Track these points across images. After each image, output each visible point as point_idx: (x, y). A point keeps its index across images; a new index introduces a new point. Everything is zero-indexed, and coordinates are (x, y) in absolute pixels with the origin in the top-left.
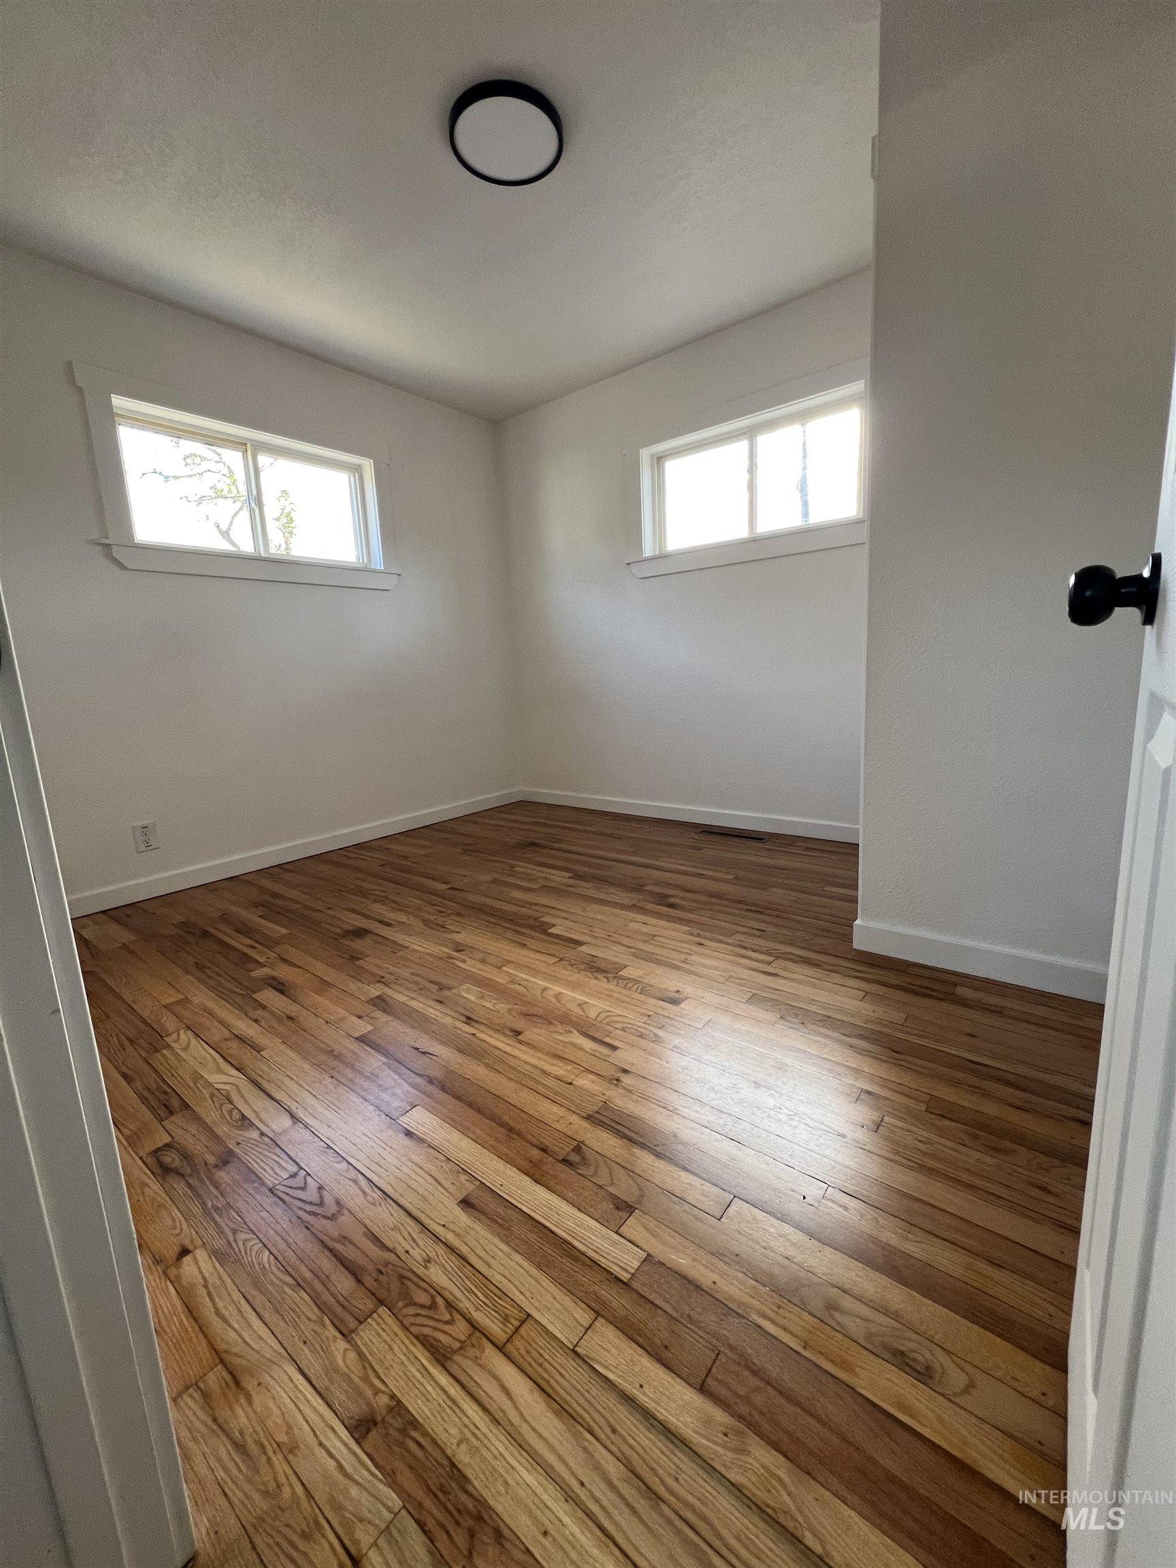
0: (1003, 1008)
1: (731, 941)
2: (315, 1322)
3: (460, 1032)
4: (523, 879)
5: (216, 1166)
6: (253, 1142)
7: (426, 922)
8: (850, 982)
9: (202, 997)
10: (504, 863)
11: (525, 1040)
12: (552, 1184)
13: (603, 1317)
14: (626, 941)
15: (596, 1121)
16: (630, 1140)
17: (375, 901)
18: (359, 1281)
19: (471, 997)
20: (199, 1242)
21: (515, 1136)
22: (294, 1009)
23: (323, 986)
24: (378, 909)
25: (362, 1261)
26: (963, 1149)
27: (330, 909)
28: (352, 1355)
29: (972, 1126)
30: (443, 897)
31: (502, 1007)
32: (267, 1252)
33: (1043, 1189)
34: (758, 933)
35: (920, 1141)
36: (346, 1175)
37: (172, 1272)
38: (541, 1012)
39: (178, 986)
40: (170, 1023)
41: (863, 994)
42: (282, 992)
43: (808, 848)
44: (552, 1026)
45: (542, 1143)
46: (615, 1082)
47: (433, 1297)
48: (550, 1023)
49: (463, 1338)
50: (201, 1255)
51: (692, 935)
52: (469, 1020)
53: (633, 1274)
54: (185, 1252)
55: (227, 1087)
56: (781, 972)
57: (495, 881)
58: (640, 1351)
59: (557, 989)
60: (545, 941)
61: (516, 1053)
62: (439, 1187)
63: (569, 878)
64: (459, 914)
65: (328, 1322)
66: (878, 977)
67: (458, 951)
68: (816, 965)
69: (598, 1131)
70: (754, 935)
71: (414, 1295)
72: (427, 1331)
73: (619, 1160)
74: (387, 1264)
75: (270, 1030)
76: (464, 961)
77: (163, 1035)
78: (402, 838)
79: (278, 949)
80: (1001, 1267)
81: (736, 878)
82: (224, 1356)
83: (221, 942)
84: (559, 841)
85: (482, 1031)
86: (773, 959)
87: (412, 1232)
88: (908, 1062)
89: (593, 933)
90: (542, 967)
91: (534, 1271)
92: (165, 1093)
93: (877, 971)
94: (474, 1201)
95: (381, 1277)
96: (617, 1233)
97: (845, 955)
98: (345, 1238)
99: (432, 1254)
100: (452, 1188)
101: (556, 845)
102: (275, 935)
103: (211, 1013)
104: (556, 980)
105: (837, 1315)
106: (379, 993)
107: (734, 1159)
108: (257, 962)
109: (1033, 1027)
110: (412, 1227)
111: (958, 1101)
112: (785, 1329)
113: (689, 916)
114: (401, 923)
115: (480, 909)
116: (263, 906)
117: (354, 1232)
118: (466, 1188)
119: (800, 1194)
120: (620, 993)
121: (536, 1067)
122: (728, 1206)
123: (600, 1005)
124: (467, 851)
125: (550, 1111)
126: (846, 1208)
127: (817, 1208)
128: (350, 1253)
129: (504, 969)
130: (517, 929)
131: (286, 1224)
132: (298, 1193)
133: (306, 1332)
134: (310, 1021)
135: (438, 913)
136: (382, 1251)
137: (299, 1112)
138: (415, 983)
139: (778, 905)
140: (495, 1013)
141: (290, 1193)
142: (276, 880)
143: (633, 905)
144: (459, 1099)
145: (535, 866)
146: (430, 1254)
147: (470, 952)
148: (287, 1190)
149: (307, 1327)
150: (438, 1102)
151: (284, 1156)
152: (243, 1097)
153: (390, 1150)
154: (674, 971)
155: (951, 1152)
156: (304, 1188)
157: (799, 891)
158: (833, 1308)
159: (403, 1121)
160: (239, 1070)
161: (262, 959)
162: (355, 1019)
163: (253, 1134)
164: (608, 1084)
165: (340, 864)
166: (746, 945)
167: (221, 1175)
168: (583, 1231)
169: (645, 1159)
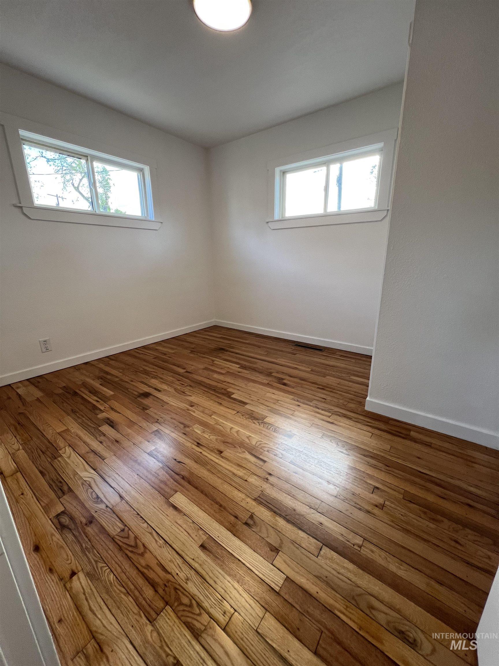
0: (431, 443)
1: (312, 404)
2: (136, 614)
3: (195, 451)
4: (218, 368)
5: (86, 524)
6: (103, 511)
7: (175, 389)
8: (365, 428)
9: (75, 428)
10: (209, 359)
11: (224, 456)
12: (241, 536)
13: (269, 612)
14: (266, 403)
15: (259, 502)
16: (275, 512)
17: (152, 378)
18: (156, 591)
19: (199, 432)
20: (80, 569)
21: (222, 509)
22: (118, 436)
23: (131, 424)
24: (154, 382)
25: (157, 580)
26: (420, 519)
27: (132, 381)
28: (155, 634)
29: (423, 507)
30: (183, 376)
31: (213, 438)
32: (112, 575)
33: (457, 542)
34: (324, 400)
35: (402, 515)
36: (147, 530)
37: (68, 585)
38: (230, 441)
39: (64, 422)
40: (61, 443)
42: (112, 427)
43: (342, 355)
44: (236, 449)
45: (235, 513)
46: (266, 480)
47: (190, 600)
48: (235, 447)
49: (206, 624)
50: (81, 575)
51: (295, 400)
52: (199, 445)
53: (281, 588)
54: (73, 574)
55: (89, 480)
56: (335, 422)
57: (206, 369)
58: (287, 631)
59: (236, 428)
60: (230, 402)
61: (220, 463)
62: (190, 538)
63: (239, 368)
64: (190, 386)
65: (143, 615)
66: (376, 426)
67: (192, 406)
68: (350, 418)
69: (260, 507)
70: (321, 401)
71: (182, 599)
72: (189, 620)
73: (271, 524)
74: (169, 581)
75: (108, 448)
76: (194, 412)
77: (58, 449)
78: (163, 343)
79: (109, 403)
81: (312, 370)
82: (95, 634)
83: (83, 398)
84: (233, 348)
85: (205, 451)
86: (330, 414)
87: (179, 563)
88: (393, 472)
89: (251, 398)
90: (230, 416)
91: (236, 585)
92: (61, 482)
93: (377, 423)
94: (207, 545)
95: (166, 589)
96: (272, 564)
97: (362, 414)
98: (148, 566)
99: (189, 576)
100: (196, 538)
101: (232, 350)
102: (108, 395)
103: (80, 438)
104: (237, 424)
105: (374, 612)
106: (157, 429)
107: (321, 524)
108: (101, 410)
109: (444, 454)
110: (179, 561)
111: (416, 493)
112: (351, 619)
113: (293, 390)
114: (165, 390)
115: (200, 384)
116: (101, 378)
117: (153, 564)
118: (202, 538)
119: (352, 544)
120: (265, 431)
121: (230, 471)
122: (321, 550)
123: (257, 438)
124: (192, 352)
125: (238, 495)
126: (372, 551)
127: (360, 551)
128: (151, 575)
129: (213, 416)
130: (217, 394)
131: (120, 557)
132: (125, 540)
133: (132, 620)
134: (126, 443)
135: (181, 385)
136: (166, 573)
137: (124, 494)
138: (173, 423)
139: (331, 385)
140: (210, 441)
141: (121, 540)
142: (108, 365)
143: (268, 383)
144: (196, 488)
145: (223, 361)
146: (188, 576)
147: (197, 407)
148: (119, 538)
149: (133, 616)
150: (187, 490)
151: (118, 519)
152: (97, 485)
153: (167, 516)
154: (288, 420)
155: (415, 521)
156: (128, 538)
157: (339, 378)
158: (371, 607)
159: (171, 500)
160: (94, 470)
161: (102, 408)
162: (147, 443)
163: (103, 506)
164: (263, 482)
165: (135, 357)
166: (319, 407)
167: (89, 530)
168: (257, 563)
169: (281, 522)
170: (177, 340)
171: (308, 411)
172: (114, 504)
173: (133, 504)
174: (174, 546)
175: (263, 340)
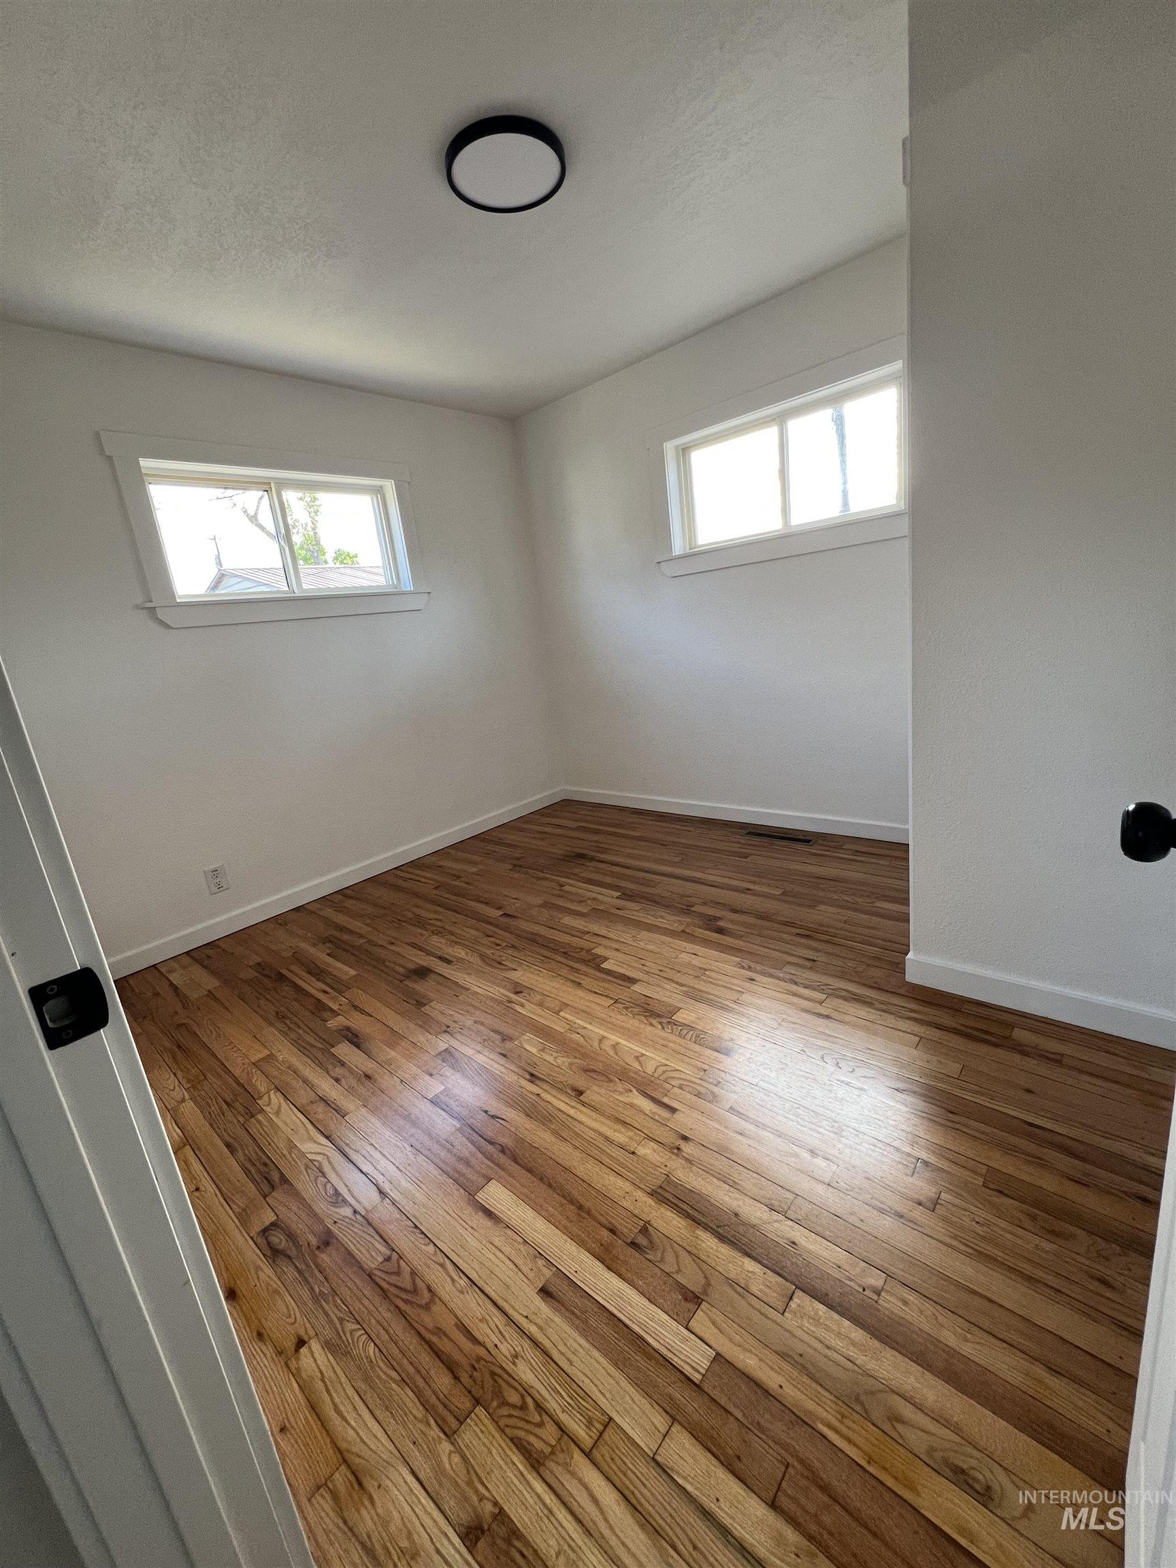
0: (1062, 1055)
1: (781, 975)
2: (421, 1421)
3: (526, 1093)
4: (572, 901)
5: (318, 1248)
6: (347, 1220)
7: (483, 957)
8: (904, 1025)
9: (287, 1054)
10: (552, 880)
11: (586, 1100)
12: (623, 1270)
13: (678, 1422)
14: (677, 977)
15: (660, 1197)
16: (693, 1220)
17: (433, 933)
18: (456, 1378)
19: (534, 1050)
20: (312, 1333)
21: (584, 1215)
22: (369, 1066)
23: (394, 1038)
24: (438, 943)
25: (457, 1356)
26: (1020, 1231)
27: (392, 944)
28: (456, 1459)
29: (1030, 1205)
30: (497, 926)
31: (563, 1061)
32: (372, 1344)
33: (1103, 1282)
34: (808, 964)
35: (978, 1223)
36: (434, 1259)
37: (293, 1364)
38: (600, 1067)
39: (263, 1040)
40: (261, 1084)
41: (917, 1039)
42: (358, 1046)
43: (857, 851)
44: (612, 1085)
45: (611, 1223)
46: (676, 1151)
47: (522, 1396)
48: (610, 1081)
49: (553, 1443)
50: (315, 1345)
51: (743, 967)
52: (533, 1078)
53: (704, 1375)
54: (301, 1343)
55: (319, 1158)
56: (834, 1015)
57: (546, 905)
58: (715, 1461)
59: (614, 1038)
60: (598, 979)
61: (578, 1116)
62: (520, 1274)
63: (617, 898)
64: (514, 947)
65: (432, 1422)
66: (931, 1018)
67: (517, 993)
68: (868, 1003)
69: (663, 1210)
70: (804, 967)
71: (505, 1394)
72: (521, 1434)
73: (684, 1245)
74: (479, 1359)
75: (351, 1090)
76: (522, 1005)
77: (256, 1097)
78: (452, 852)
79: (347, 994)
80: (1060, 1374)
81: (783, 894)
82: (347, 1455)
83: (296, 986)
84: (604, 851)
85: (545, 1091)
86: (824, 996)
87: (499, 1324)
88: (964, 1125)
89: (645, 968)
90: (598, 1011)
91: (612, 1370)
92: (265, 1164)
93: (931, 1012)
94: (552, 1289)
95: (475, 1373)
96: (687, 1328)
97: (898, 991)
98: (438, 1328)
99: (518, 1349)
100: (531, 1275)
101: (603, 856)
102: (345, 977)
103: (295, 1072)
104: (614, 1028)
105: (900, 1427)
106: (447, 1046)
107: (794, 1243)
108: (332, 1010)
109: (1093, 1080)
110: (499, 1320)
111: (1016, 1174)
112: (849, 1441)
113: (739, 943)
114: (460, 960)
115: (533, 941)
116: (330, 941)
117: (448, 1324)
118: (543, 1275)
119: (859, 1285)
120: (675, 1043)
121: (600, 1134)
122: (791, 1298)
123: (657, 1058)
124: (516, 867)
125: (616, 1185)
126: (905, 1303)
127: (876, 1302)
128: (445, 1346)
129: (562, 1014)
130: (571, 963)
131: (386, 1314)
132: (393, 1279)
133: (414, 1431)
134: (386, 1080)
135: (493, 945)
136: (474, 1344)
137: (387, 1187)
138: (478, 1032)
139: (828, 927)
140: (557, 1069)
141: (386, 1278)
142: (340, 909)
143: (683, 931)
144: (530, 1171)
145: (581, 884)
146: (516, 1349)
147: (529, 995)
148: (383, 1275)
149: (414, 1426)
150: (510, 1175)
151: (378, 1238)
152: (334, 1169)
153: (472, 1231)
154: (726, 1015)
155: (1009, 1236)
156: (398, 1273)
157: (849, 909)
158: (896, 1419)
159: (481, 1197)
160: (327, 1138)
161: (335, 1007)
162: (427, 1077)
163: (347, 1212)
164: (670, 1154)
165: (397, 888)
166: (797, 980)
167: (324, 1257)
168: (654, 1325)
169: (708, 1242)
170: (484, 840)
171: (774, 993)
172: (369, 1208)
173: (406, 1207)
174: (488, 1290)
175: (673, 826)
